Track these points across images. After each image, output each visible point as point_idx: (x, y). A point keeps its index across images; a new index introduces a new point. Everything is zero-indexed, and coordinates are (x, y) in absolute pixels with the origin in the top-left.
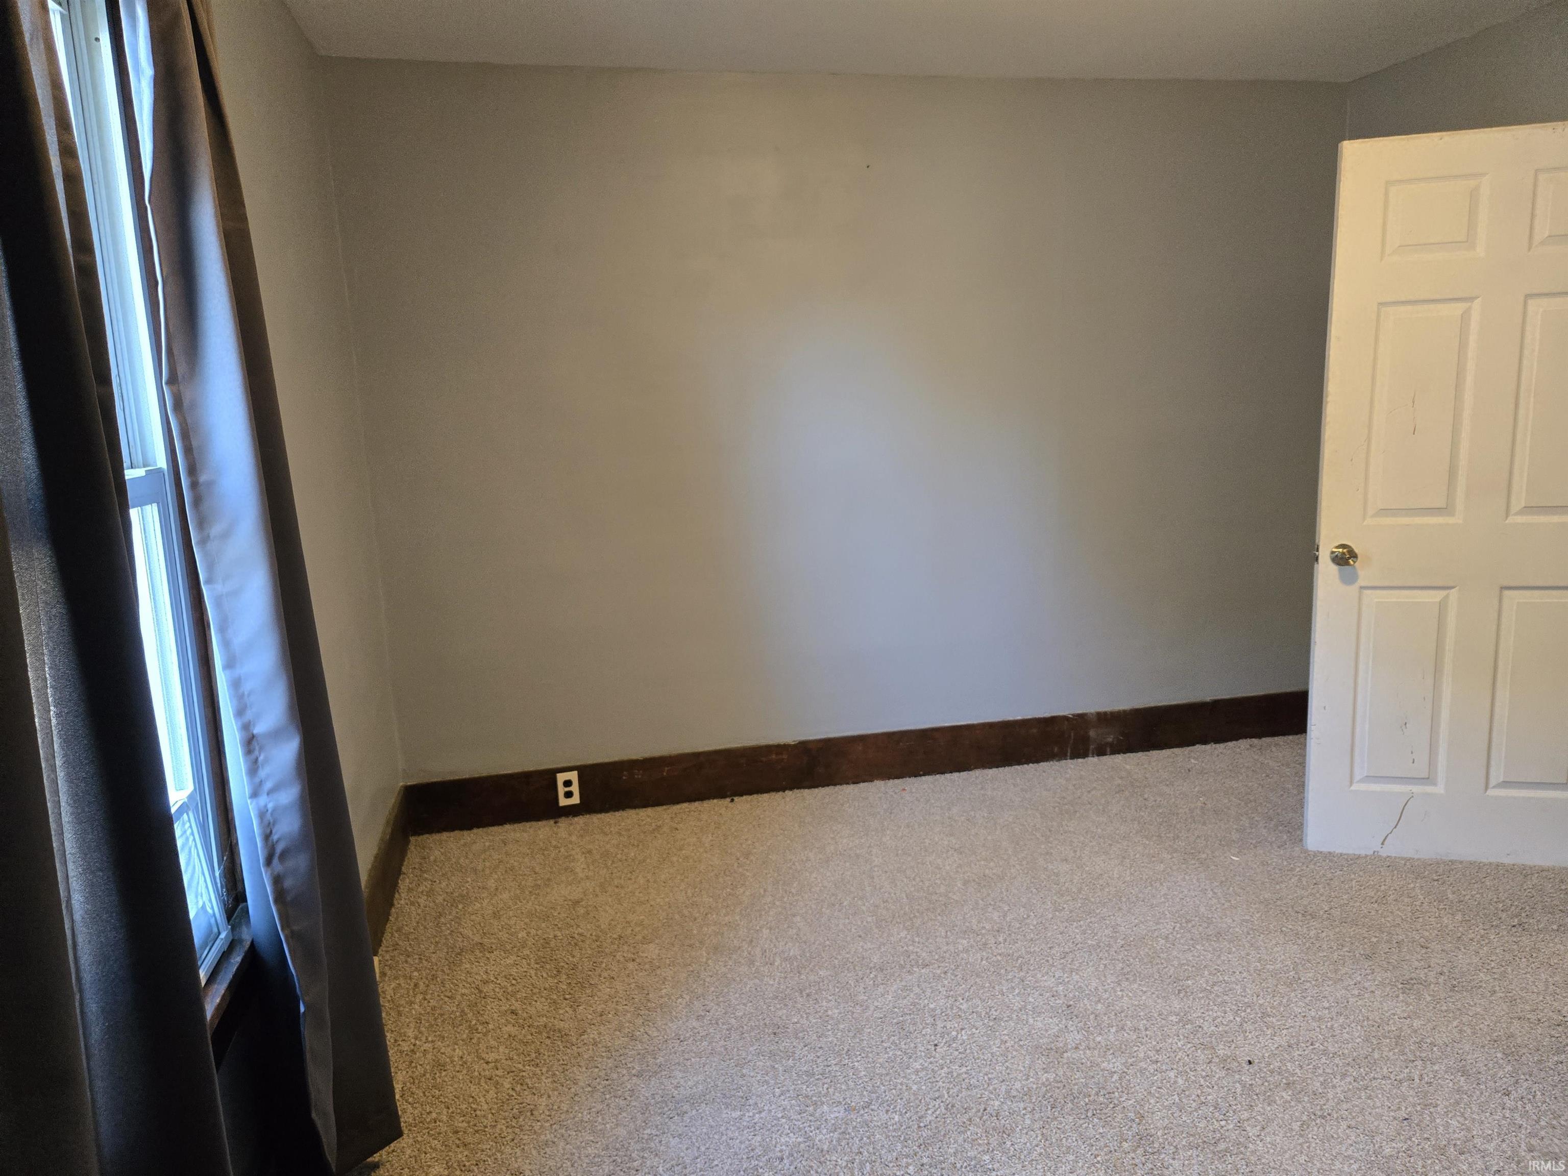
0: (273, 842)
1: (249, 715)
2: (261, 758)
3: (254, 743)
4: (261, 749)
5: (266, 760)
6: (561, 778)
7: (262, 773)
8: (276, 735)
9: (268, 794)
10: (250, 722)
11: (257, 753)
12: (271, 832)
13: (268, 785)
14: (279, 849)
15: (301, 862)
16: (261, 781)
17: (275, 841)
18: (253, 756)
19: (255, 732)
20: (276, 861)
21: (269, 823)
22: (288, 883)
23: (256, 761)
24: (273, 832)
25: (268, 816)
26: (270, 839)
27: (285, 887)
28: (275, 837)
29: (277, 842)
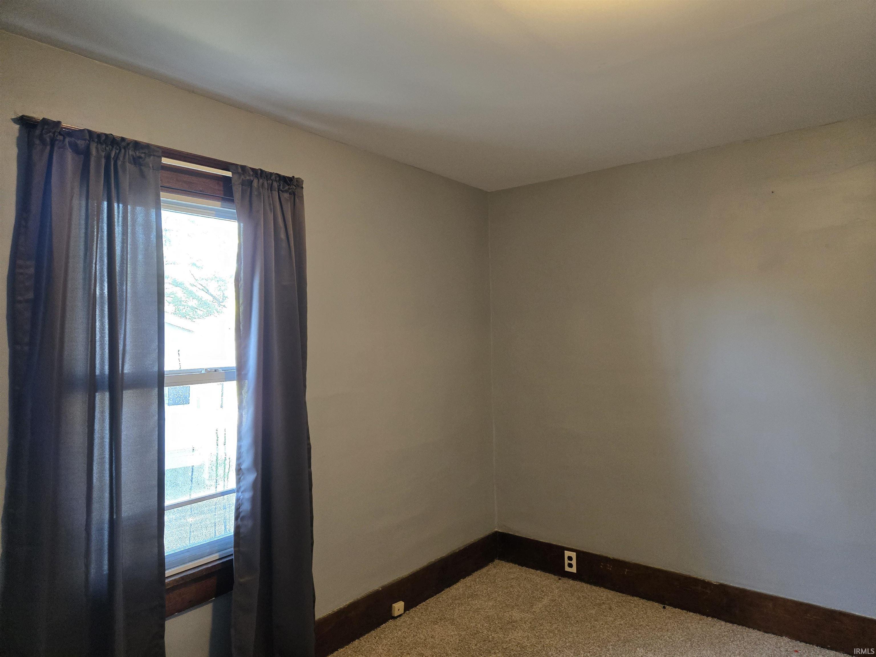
0: (239, 512)
1: (241, 460)
2: (242, 478)
3: (241, 471)
4: (243, 474)
5: (244, 479)
6: (567, 554)
7: (241, 484)
8: (248, 470)
9: (242, 493)
10: (241, 463)
11: (241, 475)
12: (240, 507)
13: (242, 489)
14: (241, 515)
15: (249, 523)
16: (240, 487)
17: (240, 511)
18: (239, 477)
19: (242, 467)
20: (239, 519)
21: (240, 504)
22: (242, 530)
23: (240, 478)
24: (241, 507)
25: (240, 501)
26: (239, 510)
27: (241, 532)
28: (241, 510)
29: (241, 512)
